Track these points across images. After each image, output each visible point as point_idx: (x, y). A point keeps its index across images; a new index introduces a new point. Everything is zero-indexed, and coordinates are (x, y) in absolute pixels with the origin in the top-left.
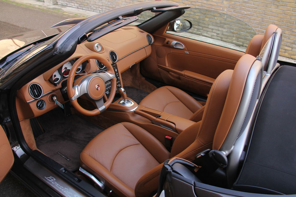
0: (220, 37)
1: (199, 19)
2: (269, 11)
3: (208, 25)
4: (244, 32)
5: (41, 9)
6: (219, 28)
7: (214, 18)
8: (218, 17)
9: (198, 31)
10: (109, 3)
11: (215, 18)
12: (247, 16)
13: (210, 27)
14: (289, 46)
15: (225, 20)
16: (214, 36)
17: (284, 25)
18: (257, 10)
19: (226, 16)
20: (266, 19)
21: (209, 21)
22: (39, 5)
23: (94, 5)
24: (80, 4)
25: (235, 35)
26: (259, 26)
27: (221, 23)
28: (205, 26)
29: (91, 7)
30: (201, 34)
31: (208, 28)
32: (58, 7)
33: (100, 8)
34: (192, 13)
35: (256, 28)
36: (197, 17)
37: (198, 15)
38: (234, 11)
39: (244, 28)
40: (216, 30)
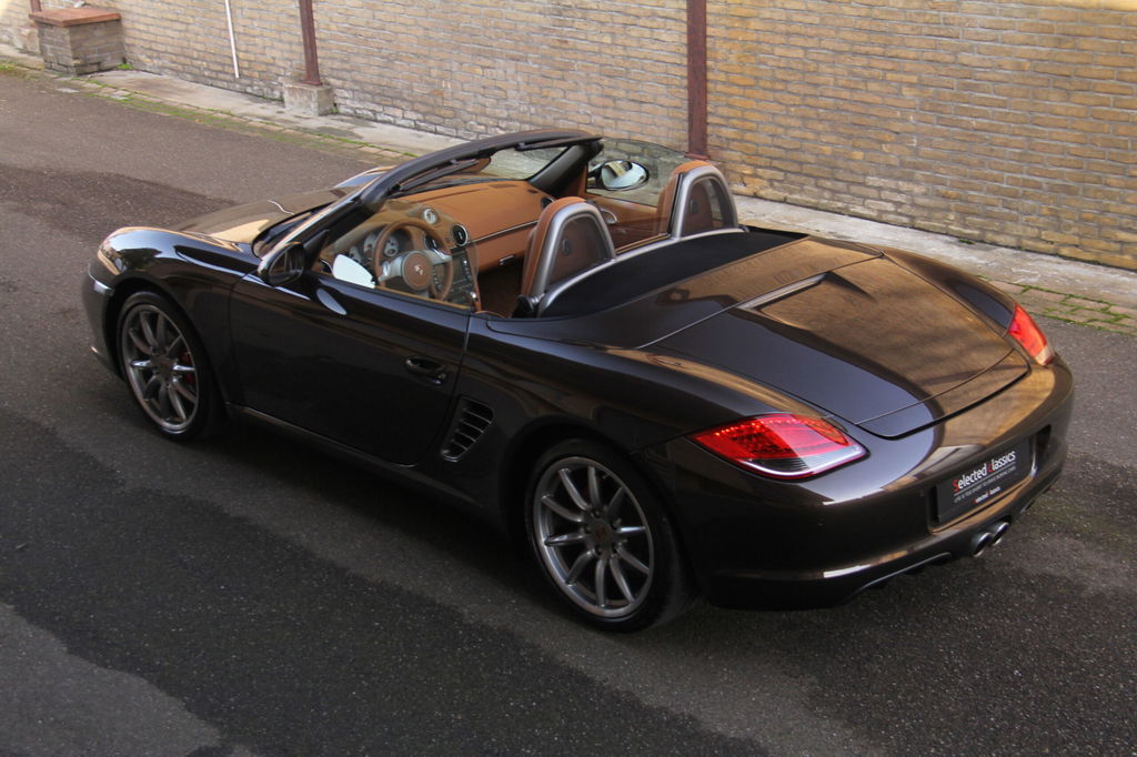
0: (907, 216)
1: (835, 155)
2: (1043, 112)
3: (865, 175)
4: (980, 190)
5: (276, 133)
6: (900, 183)
7: (881, 148)
8: (892, 143)
9: (834, 200)
10: (533, 110)
11: (884, 148)
12: (978, 133)
13: (871, 180)
14: (1130, 229)
15: (916, 152)
16: (886, 212)
17: (1097, 155)
18: (1007, 111)
19: (915, 140)
20: (1040, 141)
21: (864, 159)
22: (265, 118)
23: (476, 115)
24: (424, 114)
25: (953, 204)
26: (1021, 166)
27: (902, 164)
28: (856, 180)
29: (465, 122)
30: (846, 209)
31: (863, 184)
32: (342, 124)
33: (501, 128)
34: (810, 136)
35: (1014, 172)
36: (828, 150)
37: (827, 143)
38: (939, 118)
39: (977, 178)
40: (892, 190)
